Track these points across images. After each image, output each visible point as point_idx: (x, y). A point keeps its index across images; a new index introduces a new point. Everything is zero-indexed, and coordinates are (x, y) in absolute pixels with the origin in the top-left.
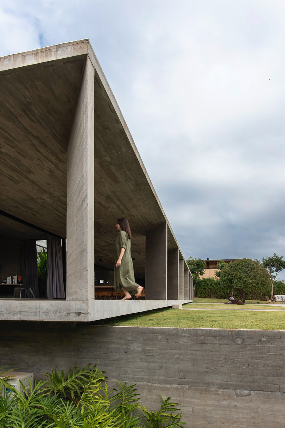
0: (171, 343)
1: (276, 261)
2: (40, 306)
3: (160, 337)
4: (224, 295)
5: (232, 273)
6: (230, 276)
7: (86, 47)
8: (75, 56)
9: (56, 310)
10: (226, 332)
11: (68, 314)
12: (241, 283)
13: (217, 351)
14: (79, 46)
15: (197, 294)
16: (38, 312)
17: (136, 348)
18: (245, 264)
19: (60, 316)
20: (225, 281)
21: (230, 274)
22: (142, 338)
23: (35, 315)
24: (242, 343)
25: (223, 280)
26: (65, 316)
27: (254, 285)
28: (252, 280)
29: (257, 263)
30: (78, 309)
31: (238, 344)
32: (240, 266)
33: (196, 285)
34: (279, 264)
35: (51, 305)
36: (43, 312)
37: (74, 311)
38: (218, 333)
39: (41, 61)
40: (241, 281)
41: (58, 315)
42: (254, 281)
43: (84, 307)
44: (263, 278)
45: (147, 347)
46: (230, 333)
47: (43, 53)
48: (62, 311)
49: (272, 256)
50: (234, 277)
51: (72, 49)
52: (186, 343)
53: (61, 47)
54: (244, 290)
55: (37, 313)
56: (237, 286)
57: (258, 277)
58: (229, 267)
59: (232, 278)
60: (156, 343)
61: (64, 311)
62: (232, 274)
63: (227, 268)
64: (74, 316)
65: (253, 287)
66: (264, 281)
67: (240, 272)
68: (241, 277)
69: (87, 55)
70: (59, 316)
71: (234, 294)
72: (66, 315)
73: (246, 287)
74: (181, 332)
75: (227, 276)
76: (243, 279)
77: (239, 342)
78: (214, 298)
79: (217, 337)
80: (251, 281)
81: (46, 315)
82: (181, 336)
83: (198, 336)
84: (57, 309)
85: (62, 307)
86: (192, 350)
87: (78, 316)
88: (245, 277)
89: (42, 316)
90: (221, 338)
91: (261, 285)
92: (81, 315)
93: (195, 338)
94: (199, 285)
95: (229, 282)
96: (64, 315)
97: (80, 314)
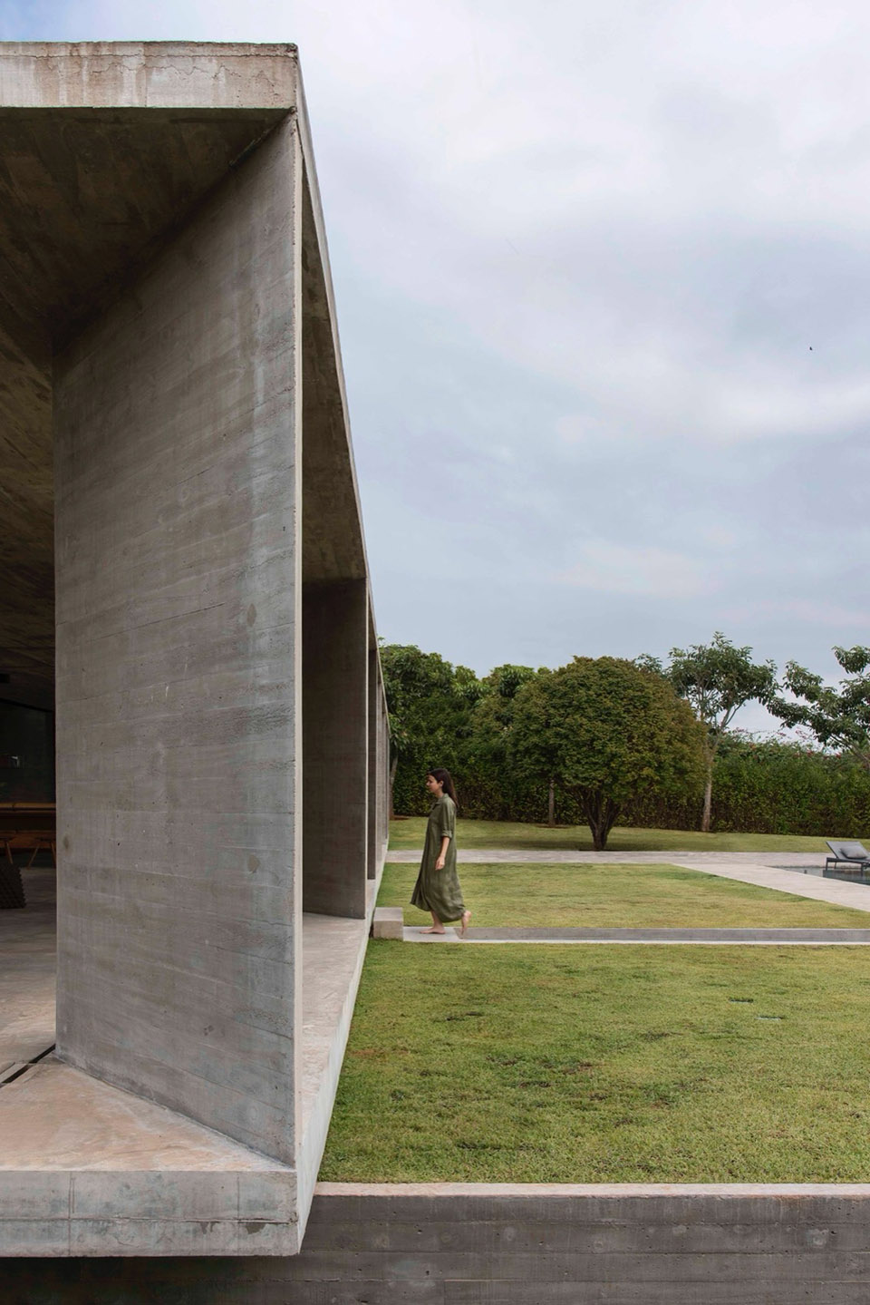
0: (556, 1254)
1: (725, 667)
2: (72, 1195)
3: (509, 1232)
4: (516, 804)
5: (558, 719)
6: (548, 733)
7: (289, 78)
8: (234, 107)
9: (149, 1212)
10: (771, 1206)
11: (204, 1225)
12: (596, 764)
13: (734, 1281)
14: (253, 68)
15: (402, 801)
16: (63, 1219)
17: (412, 1283)
18: (611, 684)
19: (169, 1236)
20: (527, 751)
21: (548, 725)
22: (435, 1241)
23: (49, 1234)
24: (827, 1246)
25: (521, 748)
26: (191, 1236)
27: (646, 771)
28: (638, 751)
29: (651, 669)
30: (252, 1205)
31: (812, 1251)
32: (591, 692)
33: (399, 761)
34: (737, 680)
35: (128, 1187)
36: (86, 1220)
37: (234, 1213)
38: (739, 1209)
39: (68, 100)
40: (594, 756)
41: (157, 1230)
42: (648, 755)
43: (277, 1198)
44: (679, 745)
45: (456, 1277)
46: (783, 1209)
47: (81, 66)
48: (179, 1212)
49: (708, 643)
50: (567, 737)
51: (222, 75)
52: (616, 1255)
53: (169, 56)
54: (603, 792)
55: (60, 1224)
56: (576, 777)
57: (661, 740)
58: (546, 695)
59: (558, 741)
60: (494, 1255)
61: (185, 1213)
62: (559, 725)
63: (534, 699)
64: (231, 1235)
65: (644, 779)
66: (683, 758)
67: (590, 719)
68: (593, 740)
69: (290, 112)
70: (163, 1234)
71: (555, 802)
72: (195, 1231)
73: (613, 782)
74: (597, 1210)
75: (537, 732)
76: (604, 745)
77: (818, 1243)
78: (474, 818)
79: (733, 1225)
80: (635, 757)
81: (99, 1232)
82: (595, 1227)
83: (661, 1223)
84: (153, 1206)
85: (178, 1199)
86: (640, 1281)
87: (250, 1232)
88: (610, 740)
89: (81, 1235)
90: (750, 1230)
91: (674, 774)
92: (262, 1231)
93: (651, 1230)
94: (411, 760)
95: (543, 759)
96: (187, 1232)
97: (262, 1225)
